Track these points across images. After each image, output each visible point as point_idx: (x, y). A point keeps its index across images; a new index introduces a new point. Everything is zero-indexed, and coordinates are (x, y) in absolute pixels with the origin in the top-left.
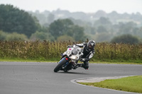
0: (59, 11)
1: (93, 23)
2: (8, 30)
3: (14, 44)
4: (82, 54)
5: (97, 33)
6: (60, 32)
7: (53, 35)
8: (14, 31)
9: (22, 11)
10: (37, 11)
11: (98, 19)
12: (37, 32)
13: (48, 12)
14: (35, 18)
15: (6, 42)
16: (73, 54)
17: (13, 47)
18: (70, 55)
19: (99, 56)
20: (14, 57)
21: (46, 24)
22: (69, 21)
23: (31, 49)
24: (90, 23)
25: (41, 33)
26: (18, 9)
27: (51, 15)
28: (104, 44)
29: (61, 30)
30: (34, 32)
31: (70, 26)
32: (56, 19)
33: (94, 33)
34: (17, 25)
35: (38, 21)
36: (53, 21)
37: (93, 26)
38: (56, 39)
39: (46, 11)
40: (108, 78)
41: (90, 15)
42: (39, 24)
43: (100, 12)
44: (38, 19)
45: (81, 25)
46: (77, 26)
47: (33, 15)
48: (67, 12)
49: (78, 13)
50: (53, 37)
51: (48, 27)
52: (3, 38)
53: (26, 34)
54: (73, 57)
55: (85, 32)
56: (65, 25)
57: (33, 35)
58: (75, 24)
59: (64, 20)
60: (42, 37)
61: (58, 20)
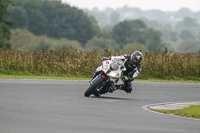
0: (126, 9)
1: (174, 26)
2: (55, 35)
3: (62, 54)
4: (125, 69)
5: (180, 40)
6: (127, 38)
7: (117, 42)
8: (63, 36)
9: (75, 8)
10: (96, 8)
11: (180, 19)
12: (95, 38)
13: (111, 9)
14: (93, 18)
15: (51, 51)
16: (111, 69)
17: (62, 59)
18: (109, 72)
19: (182, 73)
20: (63, 72)
21: (108, 27)
22: (139, 23)
23: (86, 63)
24: (169, 26)
25: (101, 40)
26: (68, 6)
27: (115, 14)
28: (189, 55)
29: (129, 36)
30: (90, 38)
31: (142, 30)
32: (122, 19)
33: (175, 40)
34: (66, 28)
35: (96, 22)
36: (117, 23)
37: (173, 30)
38: (122, 48)
39: (108, 9)
40: (194, 103)
41: (169, 14)
42: (97, 27)
43: (184, 10)
44: (97, 19)
45: (157, 29)
46: (151, 30)
47: (89, 14)
48: (137, 10)
49: (152, 11)
50: (117, 46)
51: (111, 30)
52: (47, 47)
53: (80, 41)
54: (113, 74)
55: (162, 38)
56: (134, 29)
57: (89, 42)
58: (149, 26)
59: (133, 21)
60: (102, 46)
61: (125, 21)
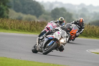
0: (56, 2)
10: (43, 2)
11: (80, 8)
14: (42, 6)
19: (96, 35)
25: (45, 16)
30: (41, 15)
31: (64, 12)
39: (49, 2)
47: (41, 4)
48: (61, 3)
58: (67, 11)
